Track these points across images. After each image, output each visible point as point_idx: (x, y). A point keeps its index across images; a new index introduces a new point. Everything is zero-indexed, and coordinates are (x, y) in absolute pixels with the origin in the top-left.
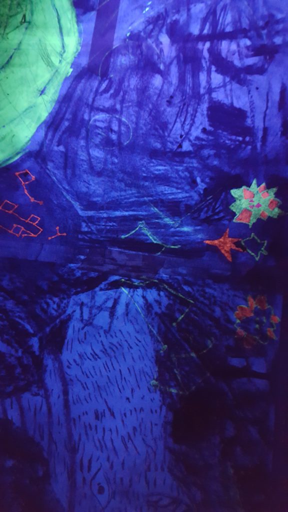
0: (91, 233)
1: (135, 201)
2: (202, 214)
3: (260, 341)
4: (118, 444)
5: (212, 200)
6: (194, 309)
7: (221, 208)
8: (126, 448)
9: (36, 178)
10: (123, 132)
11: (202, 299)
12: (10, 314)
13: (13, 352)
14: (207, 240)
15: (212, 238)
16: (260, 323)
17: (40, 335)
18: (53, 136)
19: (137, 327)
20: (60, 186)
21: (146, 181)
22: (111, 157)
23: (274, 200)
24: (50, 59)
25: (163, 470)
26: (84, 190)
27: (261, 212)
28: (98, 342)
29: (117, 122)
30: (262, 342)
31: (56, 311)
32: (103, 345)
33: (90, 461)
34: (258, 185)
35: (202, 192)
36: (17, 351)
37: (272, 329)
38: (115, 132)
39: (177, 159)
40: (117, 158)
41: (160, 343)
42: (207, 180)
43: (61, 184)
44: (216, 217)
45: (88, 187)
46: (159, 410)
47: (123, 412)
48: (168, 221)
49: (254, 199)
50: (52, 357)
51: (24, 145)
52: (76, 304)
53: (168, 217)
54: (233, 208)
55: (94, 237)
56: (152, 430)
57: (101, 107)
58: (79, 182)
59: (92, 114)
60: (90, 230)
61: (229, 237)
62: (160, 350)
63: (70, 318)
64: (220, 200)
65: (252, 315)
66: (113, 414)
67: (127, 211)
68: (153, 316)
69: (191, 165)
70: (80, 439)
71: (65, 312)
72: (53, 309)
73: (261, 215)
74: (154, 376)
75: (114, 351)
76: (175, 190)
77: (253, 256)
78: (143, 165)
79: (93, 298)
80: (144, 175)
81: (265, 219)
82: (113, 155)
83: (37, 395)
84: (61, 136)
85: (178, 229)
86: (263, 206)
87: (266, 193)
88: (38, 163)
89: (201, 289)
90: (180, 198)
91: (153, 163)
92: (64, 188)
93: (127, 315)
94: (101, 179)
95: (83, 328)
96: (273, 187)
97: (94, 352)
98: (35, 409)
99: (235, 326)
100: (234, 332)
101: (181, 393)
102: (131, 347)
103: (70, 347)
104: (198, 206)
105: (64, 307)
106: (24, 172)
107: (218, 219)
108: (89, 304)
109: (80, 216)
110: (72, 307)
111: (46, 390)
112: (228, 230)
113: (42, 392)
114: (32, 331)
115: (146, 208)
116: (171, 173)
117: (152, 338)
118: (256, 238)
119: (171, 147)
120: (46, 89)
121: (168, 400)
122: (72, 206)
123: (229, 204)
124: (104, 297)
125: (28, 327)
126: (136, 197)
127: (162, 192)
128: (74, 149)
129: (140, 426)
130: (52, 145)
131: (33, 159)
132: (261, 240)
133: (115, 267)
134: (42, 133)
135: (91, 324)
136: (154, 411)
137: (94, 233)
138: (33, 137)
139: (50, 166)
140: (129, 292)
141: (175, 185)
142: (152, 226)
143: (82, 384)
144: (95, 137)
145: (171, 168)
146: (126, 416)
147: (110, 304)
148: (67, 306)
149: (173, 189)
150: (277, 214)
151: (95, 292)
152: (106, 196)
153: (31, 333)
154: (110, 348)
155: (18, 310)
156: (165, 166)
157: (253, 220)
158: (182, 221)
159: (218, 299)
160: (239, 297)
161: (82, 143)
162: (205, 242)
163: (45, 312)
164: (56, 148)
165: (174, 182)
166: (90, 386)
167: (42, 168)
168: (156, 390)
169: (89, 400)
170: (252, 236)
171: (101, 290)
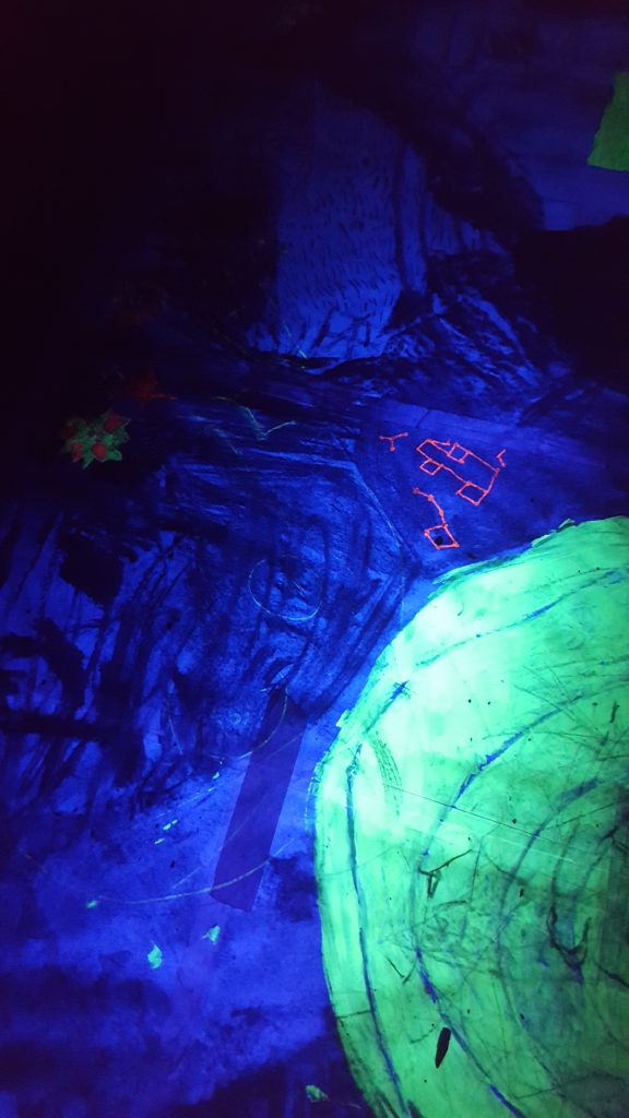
0: (341, 435)
1: (265, 469)
9: (423, 532)
10: (264, 583)
12: (473, 344)
13: (470, 300)
14: (173, 401)
15: (165, 401)
17: (430, 315)
18: (385, 598)
19: (294, 310)
20: (383, 513)
21: (242, 497)
22: (290, 543)
23: (69, 438)
24: (379, 761)
25: (291, 174)
26: (342, 500)
27: (92, 425)
28: (349, 298)
29: (271, 601)
31: (404, 341)
32: (343, 295)
34: (82, 461)
35: (163, 466)
36: (465, 301)
38: (278, 586)
39: (186, 519)
40: (281, 540)
41: (267, 290)
42: (151, 483)
43: (380, 515)
45: (337, 502)
46: (284, 226)
47: (328, 227)
48: (222, 434)
50: (415, 289)
51: (441, 593)
52: (374, 346)
53: (220, 439)
54: (126, 437)
55: (337, 428)
56: (296, 208)
57: (293, 635)
58: (349, 512)
59: (312, 624)
60: (342, 440)
61: (142, 399)
62: (268, 282)
63: (385, 330)
66: (341, 226)
67: (281, 458)
68: (268, 320)
69: (167, 506)
71: (392, 338)
72: (408, 344)
73: (92, 421)
74: (283, 257)
78: (242, 521)
79: (350, 350)
80: (242, 507)
81: (89, 416)
82: (287, 546)
83: (438, 252)
84: (371, 594)
85: (210, 421)
86: (85, 433)
87: (75, 449)
88: (416, 556)
90: (197, 462)
91: (225, 522)
92: (376, 509)
93: (304, 325)
94: (312, 511)
95: (369, 315)
96: (63, 454)
97: (356, 288)
98: (441, 237)
101: (253, 239)
102: (306, 289)
103: (389, 298)
104: (173, 447)
105: (392, 343)
106: (442, 546)
108: (356, 343)
109: (355, 462)
110: (382, 343)
111: (425, 255)
112: (141, 409)
113: (431, 254)
114: (442, 321)
115: (250, 457)
116: (200, 501)
117: (276, 296)
119: (192, 542)
120: (391, 695)
121: (270, 233)
122: (365, 479)
123: (129, 444)
124: (334, 349)
125: (448, 327)
126: (262, 474)
127: (221, 477)
128: (352, 570)
129: (309, 214)
130: (389, 582)
131: (425, 563)
133: (312, 385)
134: (404, 606)
135: (356, 320)
136: (290, 225)
137: (335, 433)
138: (423, 605)
139: (395, 547)
140: (297, 352)
142: (248, 431)
143: (377, 258)
144: (313, 582)
145: (198, 507)
146: (325, 223)
147: (327, 341)
148: (388, 344)
149: (205, 479)
150: (71, 418)
151: (345, 357)
152: (309, 484)
153: (445, 319)
154: (334, 291)
155: (462, 348)
157: (105, 417)
158: (202, 430)
161: (335, 575)
162: (177, 399)
163: (421, 342)
164: (384, 577)
165: (201, 489)
166: (366, 255)
167: (410, 546)
168: (283, 244)
169: (370, 241)
171: (336, 359)
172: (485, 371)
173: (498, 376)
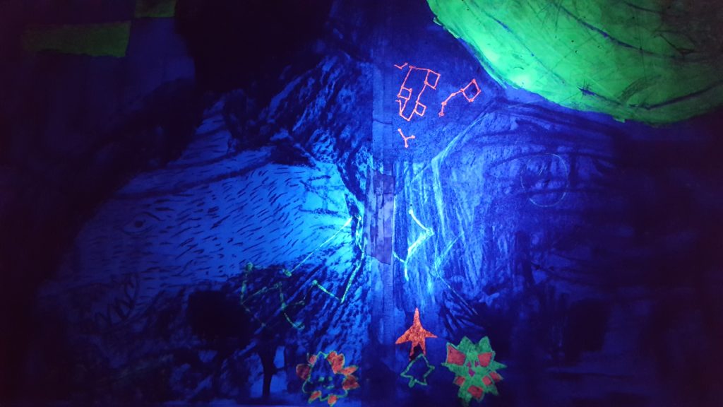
0: (412, 175)
1: (458, 221)
2: (452, 303)
3: (305, 382)
4: (185, 236)
5: (471, 314)
6: (335, 304)
7: (463, 326)
8: (182, 245)
9: (471, 102)
10: (547, 196)
11: (347, 312)
12: (311, 104)
13: (272, 113)
14: (420, 312)
15: (422, 317)
16: (326, 382)
17: (291, 138)
18: (529, 114)
19: (308, 241)
20: (465, 131)
21: (486, 231)
22: (511, 186)
23: (482, 392)
24: (634, 93)
25: (162, 286)
27: (463, 376)
28: (287, 201)
29: (559, 187)
30: (304, 385)
31: (318, 151)
32: (286, 206)
33: (167, 209)
34: (499, 371)
35: (480, 301)
36: (272, 117)
37: (320, 396)
38: (546, 185)
39: (519, 266)
40: (511, 192)
41: (293, 268)
42: (497, 306)
43: (468, 132)
44: (450, 321)
45: (468, 163)
46: (222, 274)
47: (218, 236)
48: (438, 262)
49: (479, 367)
50: (269, 155)
51: (511, 82)
52: (328, 170)
53: (443, 263)
54: (465, 341)
55: (407, 179)
56: (201, 269)
57: (577, 165)
58: (473, 152)
59: (565, 155)
61: (426, 339)
62: (286, 269)
63: (312, 166)
64: (472, 324)
65: (335, 372)
66: (215, 226)
67: (444, 212)
68: (322, 258)
69: (514, 284)
70: (187, 195)
71: (318, 160)
72: (320, 148)
73: (459, 377)
74: (257, 265)
75: (280, 219)
76: (478, 267)
77: (406, 368)
78: (506, 224)
79: (337, 188)
80: (494, 228)
81: (455, 382)
82: (514, 187)
83: (230, 146)
84: (530, 123)
85: (429, 276)
86: (472, 379)
87: (490, 382)
88: (490, 102)
89: (359, 309)
90: (468, 274)
91: (511, 236)
92: (463, 136)
93: (321, 228)
95: (302, 182)
96: (499, 391)
97: (277, 198)
98: (216, 146)
99: (320, 352)
100: (313, 352)
101: (242, 296)
102: (285, 237)
103: (280, 171)
104: (462, 298)
105: (323, 159)
106: (478, 88)
107: (448, 324)
108: (328, 185)
109: (431, 160)
110: (324, 166)
111: (235, 154)
112: (436, 337)
113: (232, 150)
114: (295, 129)
115: (451, 234)
116: (500, 261)
117: (298, 258)
118: (429, 372)
119: (535, 257)
120: (592, 95)
121: (233, 284)
122: (441, 149)
123: (470, 336)
124: (338, 200)
125: (299, 124)
127: (474, 252)
128: (515, 140)
129: (206, 256)
130: (516, 115)
131: (495, 95)
132: (428, 379)
133: (374, 208)
134: (530, 101)
135: (308, 190)
136: (221, 269)
137: (412, 178)
138: (525, 91)
139: (490, 116)
141: (485, 267)
142: (429, 244)
143: (243, 190)
144: (535, 163)
145: (506, 260)
146: (214, 240)
147: (331, 207)
148: (325, 162)
149: (480, 265)
150: (463, 397)
151: (343, 189)
152: (459, 186)
153: (292, 128)
154: (283, 214)
155: (316, 110)
156: (508, 251)
157: (452, 367)
158: (439, 279)
159: (349, 331)
160: (354, 356)
161: (525, 149)
162: (417, 309)
163: (316, 140)
164: (513, 119)
165: (489, 264)
166: (243, 198)
167: (485, 108)
168: (243, 268)
169: (228, 199)
170: (431, 367)
171: (347, 196)
172: (332, 91)
173: (334, 83)
